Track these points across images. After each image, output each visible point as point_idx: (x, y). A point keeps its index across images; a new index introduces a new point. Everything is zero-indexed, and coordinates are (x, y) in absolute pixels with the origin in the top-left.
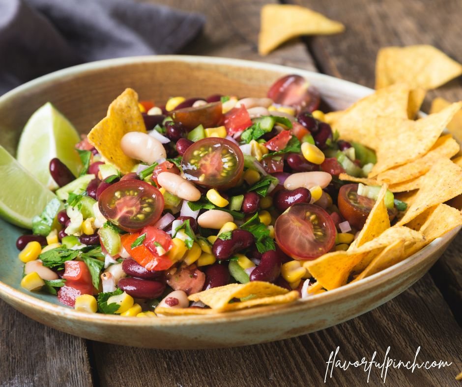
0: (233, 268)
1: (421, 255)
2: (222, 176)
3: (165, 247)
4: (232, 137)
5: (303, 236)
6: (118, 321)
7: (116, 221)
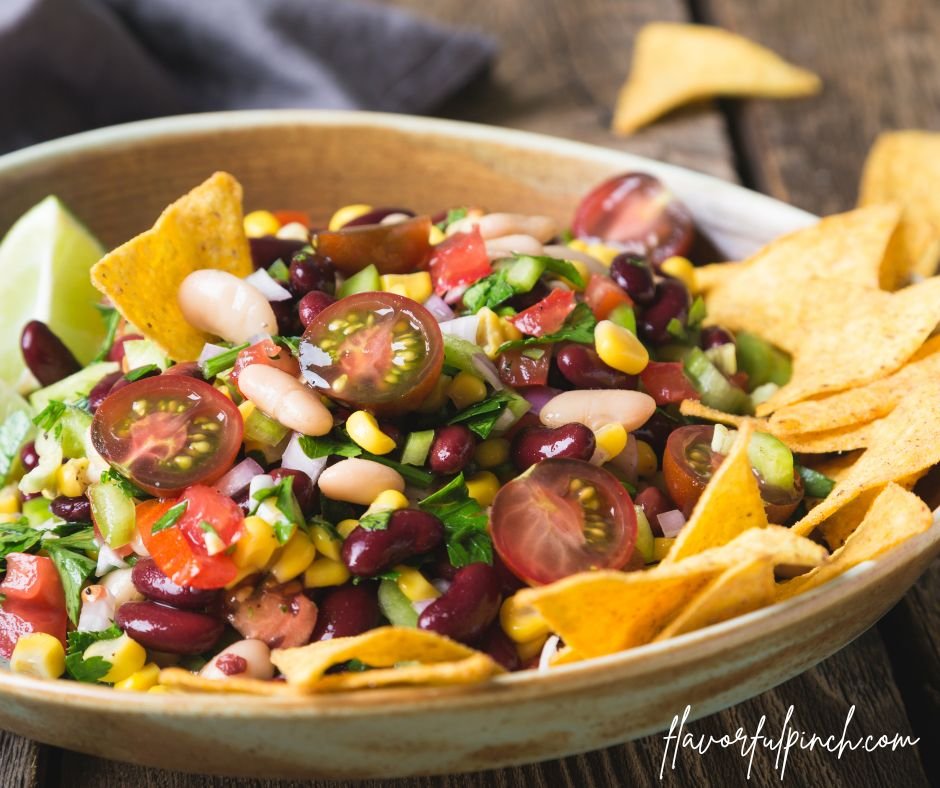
0: (387, 599)
1: (814, 598)
2: (386, 382)
3: (225, 535)
4: (443, 297)
5: (556, 536)
6: (68, 696)
7: (125, 468)
